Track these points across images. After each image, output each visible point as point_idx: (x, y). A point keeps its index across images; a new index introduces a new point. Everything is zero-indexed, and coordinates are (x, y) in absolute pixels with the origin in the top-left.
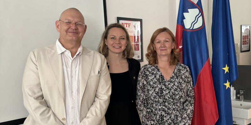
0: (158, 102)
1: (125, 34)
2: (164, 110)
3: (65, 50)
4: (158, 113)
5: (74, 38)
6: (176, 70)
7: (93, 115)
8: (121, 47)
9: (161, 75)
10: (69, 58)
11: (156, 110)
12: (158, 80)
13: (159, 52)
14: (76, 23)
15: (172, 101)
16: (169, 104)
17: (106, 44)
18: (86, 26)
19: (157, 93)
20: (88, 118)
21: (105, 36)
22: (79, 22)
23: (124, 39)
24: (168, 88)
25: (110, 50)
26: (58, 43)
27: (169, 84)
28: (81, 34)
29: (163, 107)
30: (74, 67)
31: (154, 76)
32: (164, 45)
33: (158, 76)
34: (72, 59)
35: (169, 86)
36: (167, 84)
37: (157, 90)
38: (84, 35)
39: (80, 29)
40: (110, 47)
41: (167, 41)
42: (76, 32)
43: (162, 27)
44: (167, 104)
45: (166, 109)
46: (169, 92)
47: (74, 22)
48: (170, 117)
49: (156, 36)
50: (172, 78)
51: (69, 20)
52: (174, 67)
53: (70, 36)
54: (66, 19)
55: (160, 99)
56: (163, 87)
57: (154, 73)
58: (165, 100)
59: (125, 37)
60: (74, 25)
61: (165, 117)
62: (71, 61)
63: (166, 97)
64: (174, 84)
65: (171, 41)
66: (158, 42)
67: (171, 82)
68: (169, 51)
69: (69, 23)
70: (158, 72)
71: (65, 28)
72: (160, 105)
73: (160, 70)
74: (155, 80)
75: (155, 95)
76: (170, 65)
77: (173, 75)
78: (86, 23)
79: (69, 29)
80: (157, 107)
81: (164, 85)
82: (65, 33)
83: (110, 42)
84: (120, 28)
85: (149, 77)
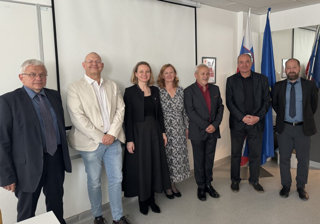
0: (169, 111)
1: (149, 69)
2: (172, 117)
3: (94, 81)
4: (168, 118)
5: (96, 71)
6: (177, 91)
7: (117, 120)
8: (147, 78)
9: (169, 95)
10: (97, 86)
11: (167, 116)
12: (167, 97)
13: (167, 80)
14: (96, 62)
15: (177, 110)
16: (175, 113)
17: (137, 76)
18: (103, 64)
19: (168, 106)
20: (114, 123)
21: (136, 71)
22: (98, 60)
23: (148, 72)
24: (174, 103)
25: (139, 80)
26: (86, 76)
27: (174, 100)
28: (100, 68)
29: (172, 115)
30: (101, 92)
31: (164, 95)
32: (170, 75)
33: (166, 95)
34: (100, 87)
35: (174, 101)
36: (173, 100)
37: (168, 104)
38: (102, 69)
39: (99, 65)
40: (139, 78)
41: (172, 73)
42: (97, 67)
43: (167, 63)
44: (174, 113)
45: (174, 116)
46: (175, 105)
47: (94, 61)
48: (176, 121)
49: (164, 70)
50: (175, 96)
51: (91, 60)
52: (176, 88)
53: (93, 71)
54: (89, 60)
55: (170, 110)
56: (171, 102)
57: (164, 93)
58: (173, 110)
59: (149, 71)
60: (95, 63)
61: (173, 121)
62: (99, 89)
63: (174, 108)
64: (177, 100)
65: (174, 72)
66: (166, 73)
67: (175, 99)
68: (173, 79)
69: (92, 62)
70: (166, 93)
71: (89, 65)
72: (170, 114)
73: (167, 91)
74: (165, 97)
75: (167, 107)
76: (174, 87)
77: (176, 94)
78: (102, 62)
79: (92, 66)
80: (168, 115)
81: (171, 101)
82: (89, 69)
83: (139, 75)
84: (146, 65)
85: (161, 96)
